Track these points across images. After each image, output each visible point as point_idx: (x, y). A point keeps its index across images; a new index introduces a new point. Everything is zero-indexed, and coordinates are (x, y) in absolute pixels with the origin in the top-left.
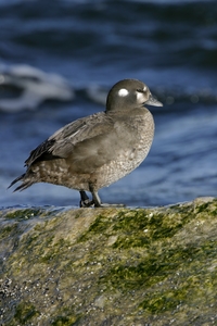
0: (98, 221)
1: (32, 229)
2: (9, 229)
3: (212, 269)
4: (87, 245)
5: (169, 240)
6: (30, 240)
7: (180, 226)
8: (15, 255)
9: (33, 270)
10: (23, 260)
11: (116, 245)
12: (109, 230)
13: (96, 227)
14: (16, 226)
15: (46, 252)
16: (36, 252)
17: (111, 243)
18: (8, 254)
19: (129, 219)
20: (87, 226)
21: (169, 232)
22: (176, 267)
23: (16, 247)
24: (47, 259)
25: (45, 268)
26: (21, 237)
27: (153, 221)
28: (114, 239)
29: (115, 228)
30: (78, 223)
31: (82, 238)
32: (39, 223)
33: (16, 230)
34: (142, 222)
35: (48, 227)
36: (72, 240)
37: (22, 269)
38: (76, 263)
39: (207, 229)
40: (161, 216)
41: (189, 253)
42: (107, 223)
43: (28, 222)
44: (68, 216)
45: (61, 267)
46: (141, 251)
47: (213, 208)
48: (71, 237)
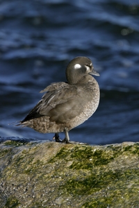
0: (62, 151)
1: (21, 152)
2: (6, 151)
3: (129, 186)
4: (54, 165)
5: (104, 167)
6: (19, 159)
7: (112, 158)
8: (9, 167)
9: (19, 177)
10: (13, 171)
11: (71, 167)
12: (68, 157)
13: (60, 154)
14: (11, 150)
15: (28, 167)
16: (22, 167)
17: (69, 165)
18: (4, 167)
19: (81, 151)
20: (55, 153)
21: (105, 162)
22: (107, 183)
23: (10, 162)
24: (28, 172)
25: (27, 177)
26: (14, 157)
27: (96, 154)
28: (70, 163)
29: (72, 156)
30: (49, 151)
31: (51, 161)
32: (25, 149)
33: (11, 152)
34: (89, 154)
35: (30, 152)
36: (45, 162)
37: (12, 176)
38: (46, 176)
39: (129, 162)
40: (101, 151)
41: (117, 175)
42: (67, 152)
43: (19, 148)
44: (43, 146)
45: (37, 178)
46: (87, 172)
47: (134, 149)
48: (44, 160)
